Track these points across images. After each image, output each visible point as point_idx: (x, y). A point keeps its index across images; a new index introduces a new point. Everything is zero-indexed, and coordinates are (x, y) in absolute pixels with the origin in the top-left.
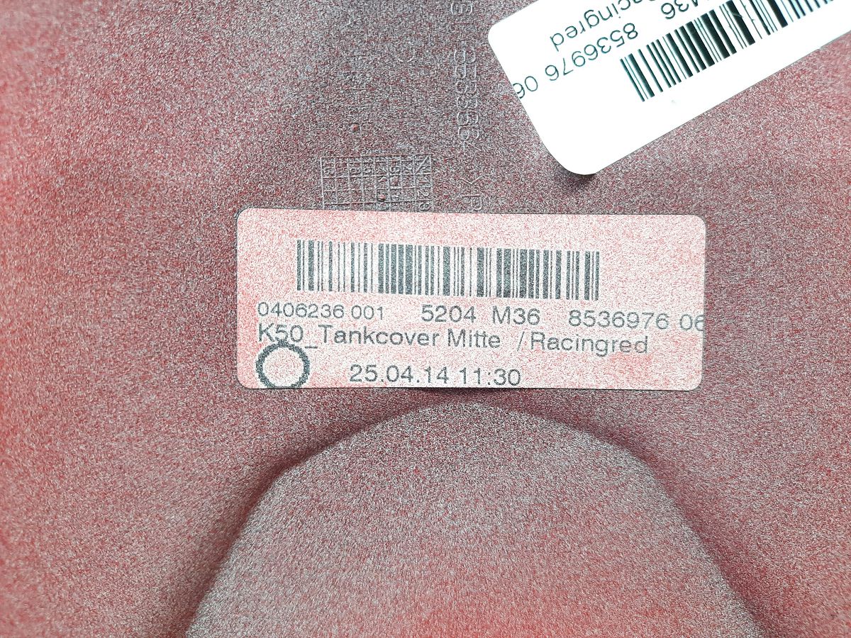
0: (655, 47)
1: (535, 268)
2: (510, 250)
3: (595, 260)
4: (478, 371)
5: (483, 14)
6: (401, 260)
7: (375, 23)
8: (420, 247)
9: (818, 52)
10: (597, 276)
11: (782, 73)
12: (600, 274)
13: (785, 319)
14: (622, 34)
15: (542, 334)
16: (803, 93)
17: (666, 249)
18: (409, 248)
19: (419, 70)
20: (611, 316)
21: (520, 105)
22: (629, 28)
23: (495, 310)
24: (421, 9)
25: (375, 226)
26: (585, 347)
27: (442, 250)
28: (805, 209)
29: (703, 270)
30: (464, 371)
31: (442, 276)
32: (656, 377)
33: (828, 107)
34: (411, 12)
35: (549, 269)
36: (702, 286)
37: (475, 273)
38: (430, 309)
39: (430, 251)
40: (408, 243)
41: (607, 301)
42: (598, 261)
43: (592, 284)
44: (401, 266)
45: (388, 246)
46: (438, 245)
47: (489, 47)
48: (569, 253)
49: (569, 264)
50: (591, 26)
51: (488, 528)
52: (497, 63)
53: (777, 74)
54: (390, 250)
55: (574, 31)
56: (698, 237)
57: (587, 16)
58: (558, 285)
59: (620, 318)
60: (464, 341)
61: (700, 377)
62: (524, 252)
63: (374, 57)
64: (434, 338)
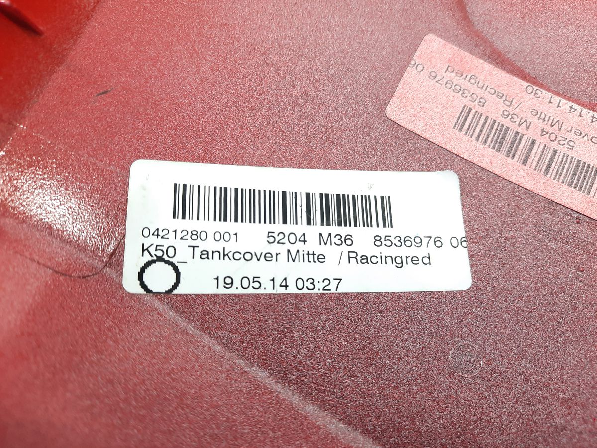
0: (367, 223)
1: (494, 139)
2: (506, 156)
3: (457, 126)
4: (550, 102)
5: (469, 301)
6: (578, 180)
7: (546, 329)
8: (563, 182)
9: (273, 166)
10: (459, 117)
11: (299, 167)
12: (457, 117)
13: (365, 40)
14: (384, 243)
15: (504, 103)
16: (293, 148)
17: (413, 110)
18: (570, 184)
19: (526, 286)
20: (460, 93)
21: (466, 233)
22: (378, 243)
23: (528, 128)
24: (510, 324)
25: (587, 207)
26: (482, 85)
27: (549, 175)
28: (326, 88)
29: (398, 88)
30: (558, 106)
31: (555, 160)
32: (449, 51)
33: (284, 132)
34: (517, 325)
35: (486, 134)
36: (403, 81)
37: (533, 154)
38: (568, 146)
39: (557, 177)
40: (570, 188)
41: (460, 102)
42: (456, 124)
43: (464, 114)
44: (579, 177)
45: (584, 192)
46: (550, 180)
47: (473, 278)
48: (471, 137)
49: (474, 131)
50: (402, 258)
51: (570, 28)
52: (472, 266)
53: (303, 168)
54: (582, 189)
55: (414, 260)
56: (392, 106)
57: (401, 265)
58: (485, 123)
59: (456, 89)
60: (553, 121)
61: (425, 38)
62: (498, 150)
63: (553, 308)
64: (571, 131)
